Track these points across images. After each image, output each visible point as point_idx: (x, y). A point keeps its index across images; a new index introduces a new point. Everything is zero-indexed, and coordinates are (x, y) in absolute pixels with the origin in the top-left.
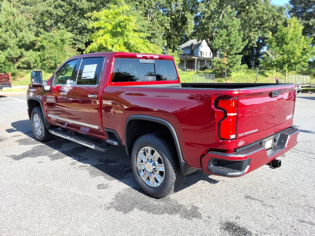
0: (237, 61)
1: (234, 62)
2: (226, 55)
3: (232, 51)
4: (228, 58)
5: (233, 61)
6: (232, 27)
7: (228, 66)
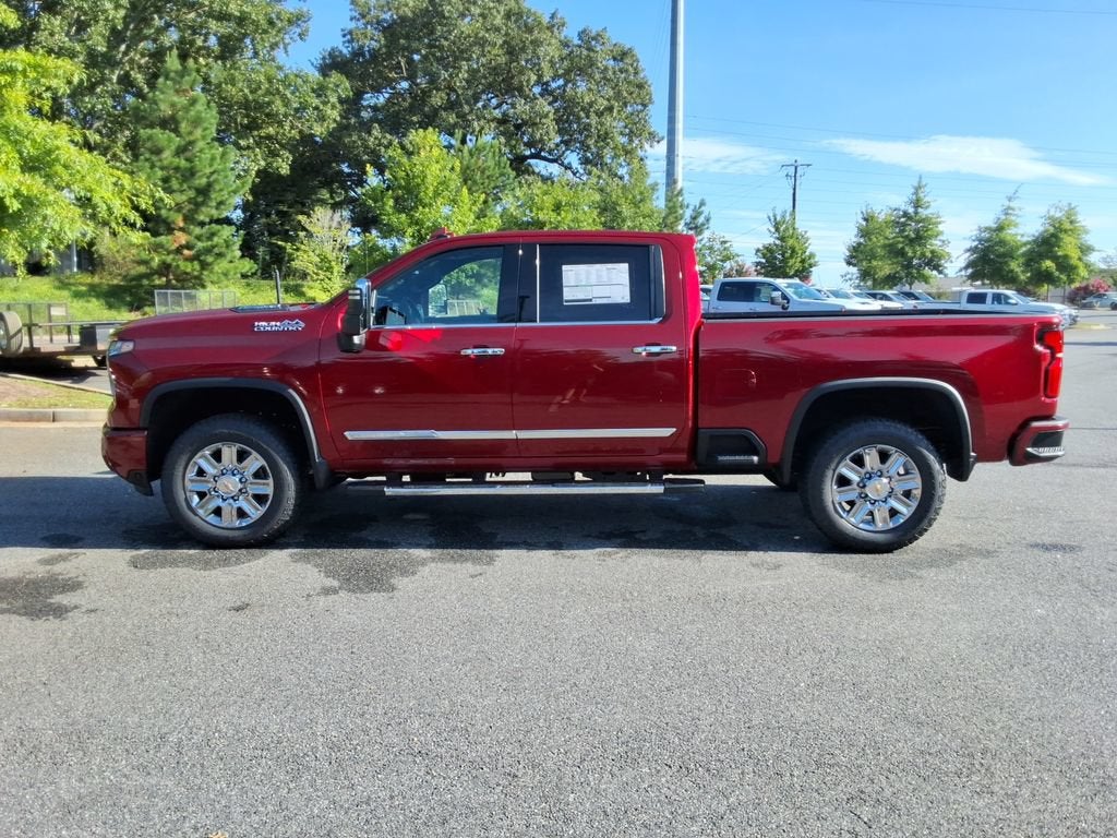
0: (227, 247)
1: (216, 250)
2: (181, 224)
3: (204, 209)
4: (189, 234)
5: (213, 247)
6: (195, 127)
7: (196, 262)
